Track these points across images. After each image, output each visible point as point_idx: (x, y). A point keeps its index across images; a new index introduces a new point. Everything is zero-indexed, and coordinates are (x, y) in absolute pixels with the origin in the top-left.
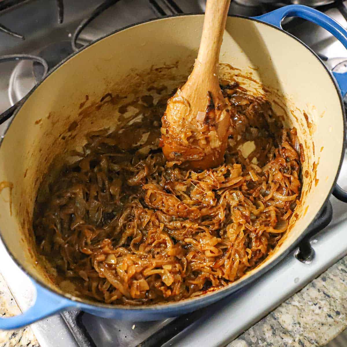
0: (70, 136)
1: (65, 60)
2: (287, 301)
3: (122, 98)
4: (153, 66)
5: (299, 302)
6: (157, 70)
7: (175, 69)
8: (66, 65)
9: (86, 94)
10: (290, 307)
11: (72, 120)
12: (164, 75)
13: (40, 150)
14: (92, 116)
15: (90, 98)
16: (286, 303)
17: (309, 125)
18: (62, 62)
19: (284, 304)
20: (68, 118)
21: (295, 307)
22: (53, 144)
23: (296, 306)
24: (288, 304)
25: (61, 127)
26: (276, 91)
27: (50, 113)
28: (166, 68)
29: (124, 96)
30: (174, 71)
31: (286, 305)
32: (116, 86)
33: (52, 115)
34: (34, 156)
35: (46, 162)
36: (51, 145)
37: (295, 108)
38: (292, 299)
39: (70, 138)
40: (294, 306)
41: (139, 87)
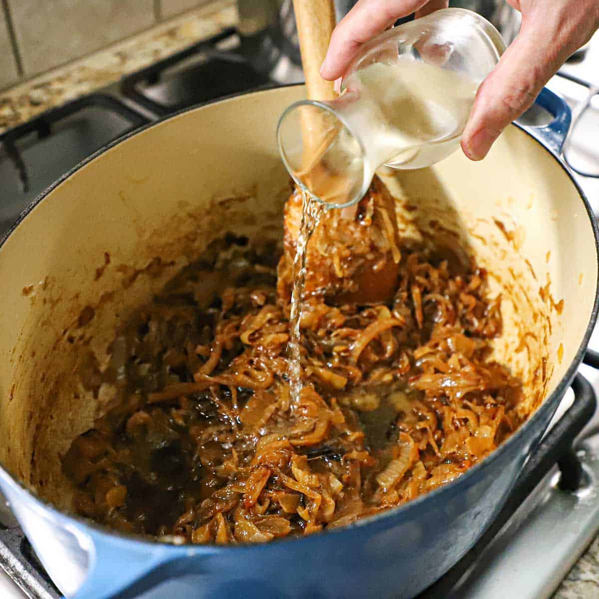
0: (82, 338)
1: (67, 174)
2: (571, 576)
3: (166, 265)
4: (214, 196)
5: (594, 572)
6: (222, 204)
7: (252, 200)
8: (70, 182)
9: (106, 251)
10: (581, 585)
11: (83, 302)
12: (234, 214)
13: (33, 354)
14: (116, 299)
15: (112, 259)
16: (570, 580)
17: (509, 237)
18: (64, 177)
19: (566, 583)
20: (77, 296)
21: (590, 583)
22: (54, 348)
23: (591, 581)
24: (574, 580)
25: (65, 315)
26: (434, 205)
27: (47, 278)
28: (236, 200)
29: (169, 260)
30: (251, 205)
31: (571, 583)
32: (155, 238)
33: (50, 283)
34: (23, 361)
35: (43, 384)
36: (51, 349)
37: (475, 222)
38: (578, 569)
39: (81, 342)
40: (587, 581)
41: (194, 241)
